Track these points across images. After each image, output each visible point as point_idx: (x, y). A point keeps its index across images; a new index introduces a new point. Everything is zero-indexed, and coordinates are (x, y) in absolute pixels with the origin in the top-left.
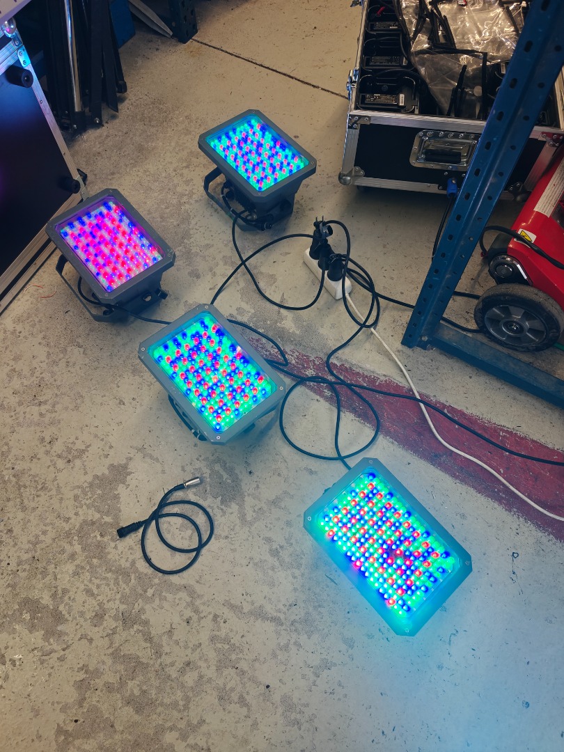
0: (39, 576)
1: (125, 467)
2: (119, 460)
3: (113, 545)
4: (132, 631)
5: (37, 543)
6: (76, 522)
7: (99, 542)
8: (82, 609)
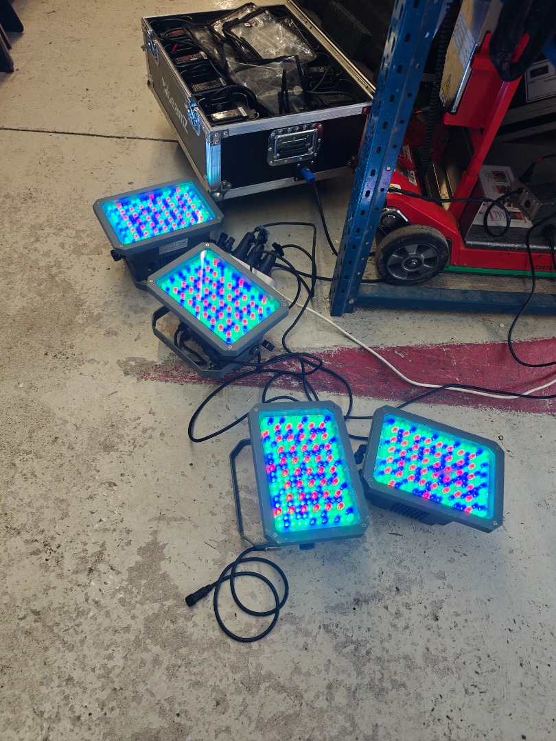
0: (133, 704)
1: (154, 543)
2: (144, 539)
3: (190, 624)
4: (262, 692)
5: (109, 673)
6: (138, 625)
7: (175, 630)
8: (198, 706)
